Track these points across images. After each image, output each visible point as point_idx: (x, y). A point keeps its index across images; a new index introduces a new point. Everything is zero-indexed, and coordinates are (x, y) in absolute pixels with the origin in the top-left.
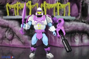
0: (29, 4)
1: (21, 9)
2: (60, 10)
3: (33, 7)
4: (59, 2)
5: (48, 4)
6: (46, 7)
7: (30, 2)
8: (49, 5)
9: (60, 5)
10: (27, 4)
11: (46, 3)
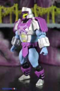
0: (15, 9)
1: (5, 15)
2: (56, 17)
3: (20, 12)
4: (54, 5)
5: (39, 8)
6: (37, 12)
7: (16, 5)
8: (41, 9)
9: (55, 10)
10: (13, 7)
11: (37, 6)
